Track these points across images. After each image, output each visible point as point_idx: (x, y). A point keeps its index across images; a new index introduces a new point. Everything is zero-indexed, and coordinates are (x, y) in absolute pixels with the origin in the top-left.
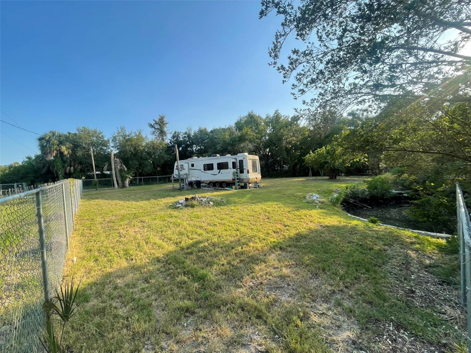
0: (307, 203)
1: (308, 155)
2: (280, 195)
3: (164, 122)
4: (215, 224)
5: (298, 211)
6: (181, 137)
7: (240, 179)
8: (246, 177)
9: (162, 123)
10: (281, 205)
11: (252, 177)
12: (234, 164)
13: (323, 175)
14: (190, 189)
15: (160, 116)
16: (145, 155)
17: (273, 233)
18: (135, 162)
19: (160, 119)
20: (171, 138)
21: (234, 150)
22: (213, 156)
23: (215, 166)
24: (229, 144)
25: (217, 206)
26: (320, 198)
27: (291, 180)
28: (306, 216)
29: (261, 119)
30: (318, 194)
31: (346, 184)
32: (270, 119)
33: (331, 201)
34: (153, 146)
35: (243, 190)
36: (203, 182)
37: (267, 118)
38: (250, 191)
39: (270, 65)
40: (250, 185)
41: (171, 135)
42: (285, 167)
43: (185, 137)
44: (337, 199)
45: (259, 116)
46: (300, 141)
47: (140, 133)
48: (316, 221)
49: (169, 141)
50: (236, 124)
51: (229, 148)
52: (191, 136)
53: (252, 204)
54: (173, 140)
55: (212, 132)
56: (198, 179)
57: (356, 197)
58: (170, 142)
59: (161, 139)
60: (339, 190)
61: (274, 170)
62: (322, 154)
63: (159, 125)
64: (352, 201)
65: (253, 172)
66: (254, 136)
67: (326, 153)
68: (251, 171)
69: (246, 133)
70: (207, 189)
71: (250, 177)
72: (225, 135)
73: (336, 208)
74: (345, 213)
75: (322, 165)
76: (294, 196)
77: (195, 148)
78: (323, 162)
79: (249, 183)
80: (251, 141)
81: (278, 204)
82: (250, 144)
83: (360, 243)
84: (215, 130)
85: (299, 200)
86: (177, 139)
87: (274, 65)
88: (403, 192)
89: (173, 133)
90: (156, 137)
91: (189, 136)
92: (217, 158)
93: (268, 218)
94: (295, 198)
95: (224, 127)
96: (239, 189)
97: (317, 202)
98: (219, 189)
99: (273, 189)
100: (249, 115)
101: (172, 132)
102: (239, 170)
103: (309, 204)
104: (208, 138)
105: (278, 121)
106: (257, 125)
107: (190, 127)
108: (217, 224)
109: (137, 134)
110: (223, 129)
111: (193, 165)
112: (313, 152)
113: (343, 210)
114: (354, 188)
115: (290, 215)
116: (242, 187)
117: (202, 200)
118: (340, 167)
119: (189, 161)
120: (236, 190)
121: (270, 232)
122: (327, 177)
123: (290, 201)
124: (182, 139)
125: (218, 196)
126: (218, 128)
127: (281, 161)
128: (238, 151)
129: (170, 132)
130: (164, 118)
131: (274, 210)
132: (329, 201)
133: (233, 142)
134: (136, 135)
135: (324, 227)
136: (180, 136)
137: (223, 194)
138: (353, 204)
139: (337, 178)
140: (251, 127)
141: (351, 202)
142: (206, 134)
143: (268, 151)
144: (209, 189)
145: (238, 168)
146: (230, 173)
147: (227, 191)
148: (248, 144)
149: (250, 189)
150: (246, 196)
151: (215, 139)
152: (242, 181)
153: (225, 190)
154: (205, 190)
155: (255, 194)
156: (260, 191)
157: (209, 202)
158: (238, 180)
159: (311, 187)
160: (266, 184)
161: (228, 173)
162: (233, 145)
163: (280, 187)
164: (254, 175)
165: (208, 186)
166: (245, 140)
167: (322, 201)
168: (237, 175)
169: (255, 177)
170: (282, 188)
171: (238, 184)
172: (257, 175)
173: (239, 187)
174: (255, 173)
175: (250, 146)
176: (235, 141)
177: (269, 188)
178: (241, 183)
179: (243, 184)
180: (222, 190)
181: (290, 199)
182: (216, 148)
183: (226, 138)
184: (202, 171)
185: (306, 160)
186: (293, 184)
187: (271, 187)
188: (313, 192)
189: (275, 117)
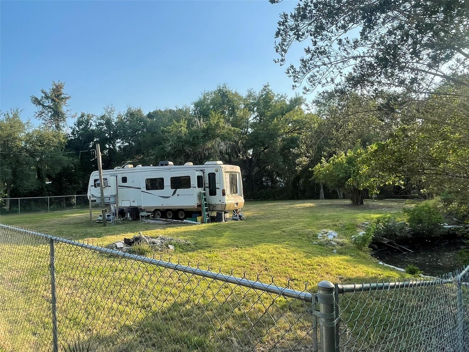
0: (320, 245)
2: (278, 232)
3: (63, 96)
5: (307, 259)
6: (94, 124)
7: (209, 205)
8: (220, 203)
9: (58, 96)
11: (230, 202)
12: (200, 179)
14: (120, 222)
15: (55, 85)
16: (27, 156)
18: (5, 169)
19: (54, 90)
20: (73, 126)
21: (195, 153)
22: (162, 165)
23: (167, 183)
24: (187, 142)
25: (181, 252)
26: (339, 237)
27: (292, 206)
28: (320, 266)
29: (239, 98)
30: (336, 230)
31: (377, 214)
32: (255, 99)
33: (355, 243)
34: (41, 140)
35: (215, 224)
36: (142, 210)
37: (249, 96)
38: (228, 227)
40: (228, 215)
41: (75, 120)
42: (280, 181)
43: (100, 124)
44: (364, 239)
45: (236, 94)
47: (15, 116)
48: (334, 272)
49: (70, 131)
50: (197, 105)
51: (188, 149)
52: (113, 123)
54: (77, 129)
56: (135, 205)
57: (391, 235)
58: (73, 133)
59: (54, 126)
61: (262, 186)
63: (53, 100)
64: (386, 241)
65: (231, 193)
66: (230, 130)
68: (228, 191)
69: (217, 125)
70: (153, 221)
71: (226, 202)
72: (181, 126)
73: (361, 253)
74: (375, 260)
76: (299, 235)
77: (118, 144)
79: (225, 212)
80: (224, 138)
81: (277, 247)
82: (223, 144)
84: (155, 113)
85: (307, 240)
86: (86, 127)
89: (79, 115)
90: (44, 122)
91: (108, 123)
92: (170, 169)
94: (301, 237)
96: (208, 222)
97: (334, 243)
98: (174, 223)
99: (264, 222)
100: (220, 91)
101: (76, 114)
102: (207, 190)
103: (322, 247)
104: (143, 127)
106: (233, 109)
107: (110, 107)
109: (11, 116)
110: (170, 111)
111: (124, 180)
113: (372, 255)
114: (388, 222)
116: (213, 219)
117: (153, 243)
119: (117, 172)
120: (204, 225)
122: (349, 202)
123: (295, 243)
124: (94, 128)
125: (178, 234)
126: (162, 110)
128: (203, 154)
129: (73, 114)
130: (61, 88)
132: (351, 243)
133: (194, 138)
134: (8, 119)
136: (90, 121)
137: (184, 232)
138: (387, 246)
139: (365, 203)
140: (223, 113)
143: (251, 153)
144: (156, 222)
145: (207, 187)
146: (193, 195)
147: (189, 227)
148: (219, 142)
149: (227, 223)
150: (223, 234)
151: (161, 133)
152: (214, 209)
153: (184, 223)
154: (148, 223)
155: (236, 230)
156: (245, 226)
157: (167, 246)
158: (206, 208)
159: (324, 220)
160: (251, 213)
161: (190, 195)
162: (194, 145)
163: (275, 218)
164: (233, 199)
165: (154, 218)
166: (214, 137)
167: (342, 242)
168: (205, 198)
169: (234, 202)
170: (279, 220)
171: (206, 213)
172: (238, 198)
173: (209, 218)
174: (234, 195)
175: (223, 147)
176: (197, 137)
177: (257, 221)
178: (212, 211)
179: (214, 214)
180: (178, 224)
181: (293, 239)
182: (163, 149)
183: (180, 132)
184: (142, 190)
185: (315, 173)
186: (296, 213)
187: (260, 218)
188: (328, 227)
189: (263, 97)
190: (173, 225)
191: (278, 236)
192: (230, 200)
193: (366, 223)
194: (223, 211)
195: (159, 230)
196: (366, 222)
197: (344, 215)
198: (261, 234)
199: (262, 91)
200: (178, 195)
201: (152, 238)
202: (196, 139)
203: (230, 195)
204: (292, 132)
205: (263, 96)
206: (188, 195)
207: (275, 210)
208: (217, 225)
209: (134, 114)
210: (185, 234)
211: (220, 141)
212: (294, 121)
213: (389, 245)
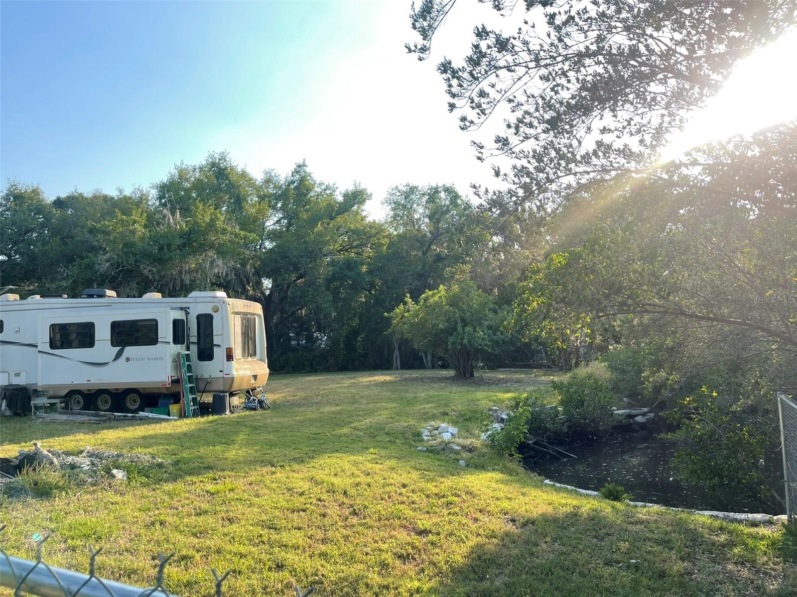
0: (430, 452)
1: (402, 306)
4: (184, 552)
7: (198, 380)
8: (221, 375)
10: (369, 465)
11: (241, 373)
12: (178, 326)
13: (430, 364)
17: (398, 562)
21: (163, 278)
22: (91, 296)
23: (103, 333)
24: (146, 255)
25: (144, 485)
26: (461, 436)
28: (458, 496)
29: (250, 182)
30: (452, 423)
32: (280, 188)
35: (211, 418)
37: (268, 181)
38: (239, 423)
39: (410, 51)
40: (236, 401)
42: (321, 339)
44: (506, 438)
45: (244, 175)
46: (369, 264)
50: (164, 189)
51: (147, 269)
53: (273, 469)
55: (59, 203)
56: (21, 381)
57: (539, 429)
60: (496, 411)
62: (438, 305)
65: (243, 356)
66: (236, 236)
67: (447, 304)
69: (211, 225)
70: (64, 417)
71: (235, 373)
72: (135, 222)
73: (509, 465)
74: (535, 476)
75: (439, 338)
78: (441, 330)
79: (232, 394)
80: (222, 252)
82: (220, 262)
83: (634, 561)
85: (405, 444)
87: (421, 55)
88: (634, 412)
92: (109, 305)
93: (355, 513)
95: (113, 193)
96: (195, 415)
97: (457, 448)
98: (117, 419)
99: (311, 413)
100: (212, 164)
102: (194, 349)
103: (437, 457)
104: (43, 226)
105: (305, 195)
108: (191, 552)
112: (415, 299)
114: (534, 404)
115: (415, 497)
116: (204, 410)
117: (73, 467)
118: (485, 345)
120: (187, 421)
121: (388, 557)
122: (451, 373)
125: (132, 444)
127: (310, 321)
128: (179, 282)
131: (358, 484)
132: (484, 445)
133: (161, 249)
135: (524, 525)
137: (144, 438)
139: (476, 374)
141: (531, 442)
142: (40, 209)
143: (269, 286)
144: (71, 418)
145: (193, 343)
146: (162, 358)
147: (153, 426)
148: (214, 260)
149: (235, 415)
150: (232, 439)
151: (88, 234)
152: (209, 388)
153: (141, 419)
154: (53, 422)
155: (260, 430)
156: (275, 420)
157: (108, 471)
158: (191, 385)
159: (422, 404)
160: (280, 395)
161: (156, 359)
162: (159, 260)
163: (328, 403)
164: (248, 366)
165: (67, 409)
166: (203, 247)
167: (470, 444)
168: (188, 365)
169: (249, 373)
170: (338, 408)
171: (191, 397)
172: (256, 366)
173: (196, 407)
174: (250, 359)
175: (221, 267)
176: (169, 246)
177: (296, 409)
178: (203, 392)
179: (208, 398)
180: (127, 422)
181: (379, 444)
182: (90, 266)
183: (133, 232)
184: (39, 348)
185: (395, 322)
186: (366, 393)
187: (299, 405)
188: (434, 417)
189: (295, 185)
190: (114, 423)
191: (347, 437)
192: (241, 369)
193: (495, 408)
194: (226, 392)
195: (81, 436)
196: (494, 406)
197: (451, 394)
198: (314, 436)
199: (293, 173)
200: (128, 359)
201: (68, 454)
202: (165, 250)
203: (242, 359)
204: (346, 250)
205: (294, 182)
206: (152, 359)
207: (324, 389)
208: (215, 421)
209: (23, 198)
210: (146, 441)
211: (216, 256)
212: (352, 231)
213: (536, 447)
